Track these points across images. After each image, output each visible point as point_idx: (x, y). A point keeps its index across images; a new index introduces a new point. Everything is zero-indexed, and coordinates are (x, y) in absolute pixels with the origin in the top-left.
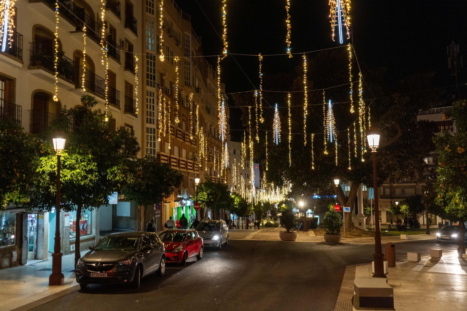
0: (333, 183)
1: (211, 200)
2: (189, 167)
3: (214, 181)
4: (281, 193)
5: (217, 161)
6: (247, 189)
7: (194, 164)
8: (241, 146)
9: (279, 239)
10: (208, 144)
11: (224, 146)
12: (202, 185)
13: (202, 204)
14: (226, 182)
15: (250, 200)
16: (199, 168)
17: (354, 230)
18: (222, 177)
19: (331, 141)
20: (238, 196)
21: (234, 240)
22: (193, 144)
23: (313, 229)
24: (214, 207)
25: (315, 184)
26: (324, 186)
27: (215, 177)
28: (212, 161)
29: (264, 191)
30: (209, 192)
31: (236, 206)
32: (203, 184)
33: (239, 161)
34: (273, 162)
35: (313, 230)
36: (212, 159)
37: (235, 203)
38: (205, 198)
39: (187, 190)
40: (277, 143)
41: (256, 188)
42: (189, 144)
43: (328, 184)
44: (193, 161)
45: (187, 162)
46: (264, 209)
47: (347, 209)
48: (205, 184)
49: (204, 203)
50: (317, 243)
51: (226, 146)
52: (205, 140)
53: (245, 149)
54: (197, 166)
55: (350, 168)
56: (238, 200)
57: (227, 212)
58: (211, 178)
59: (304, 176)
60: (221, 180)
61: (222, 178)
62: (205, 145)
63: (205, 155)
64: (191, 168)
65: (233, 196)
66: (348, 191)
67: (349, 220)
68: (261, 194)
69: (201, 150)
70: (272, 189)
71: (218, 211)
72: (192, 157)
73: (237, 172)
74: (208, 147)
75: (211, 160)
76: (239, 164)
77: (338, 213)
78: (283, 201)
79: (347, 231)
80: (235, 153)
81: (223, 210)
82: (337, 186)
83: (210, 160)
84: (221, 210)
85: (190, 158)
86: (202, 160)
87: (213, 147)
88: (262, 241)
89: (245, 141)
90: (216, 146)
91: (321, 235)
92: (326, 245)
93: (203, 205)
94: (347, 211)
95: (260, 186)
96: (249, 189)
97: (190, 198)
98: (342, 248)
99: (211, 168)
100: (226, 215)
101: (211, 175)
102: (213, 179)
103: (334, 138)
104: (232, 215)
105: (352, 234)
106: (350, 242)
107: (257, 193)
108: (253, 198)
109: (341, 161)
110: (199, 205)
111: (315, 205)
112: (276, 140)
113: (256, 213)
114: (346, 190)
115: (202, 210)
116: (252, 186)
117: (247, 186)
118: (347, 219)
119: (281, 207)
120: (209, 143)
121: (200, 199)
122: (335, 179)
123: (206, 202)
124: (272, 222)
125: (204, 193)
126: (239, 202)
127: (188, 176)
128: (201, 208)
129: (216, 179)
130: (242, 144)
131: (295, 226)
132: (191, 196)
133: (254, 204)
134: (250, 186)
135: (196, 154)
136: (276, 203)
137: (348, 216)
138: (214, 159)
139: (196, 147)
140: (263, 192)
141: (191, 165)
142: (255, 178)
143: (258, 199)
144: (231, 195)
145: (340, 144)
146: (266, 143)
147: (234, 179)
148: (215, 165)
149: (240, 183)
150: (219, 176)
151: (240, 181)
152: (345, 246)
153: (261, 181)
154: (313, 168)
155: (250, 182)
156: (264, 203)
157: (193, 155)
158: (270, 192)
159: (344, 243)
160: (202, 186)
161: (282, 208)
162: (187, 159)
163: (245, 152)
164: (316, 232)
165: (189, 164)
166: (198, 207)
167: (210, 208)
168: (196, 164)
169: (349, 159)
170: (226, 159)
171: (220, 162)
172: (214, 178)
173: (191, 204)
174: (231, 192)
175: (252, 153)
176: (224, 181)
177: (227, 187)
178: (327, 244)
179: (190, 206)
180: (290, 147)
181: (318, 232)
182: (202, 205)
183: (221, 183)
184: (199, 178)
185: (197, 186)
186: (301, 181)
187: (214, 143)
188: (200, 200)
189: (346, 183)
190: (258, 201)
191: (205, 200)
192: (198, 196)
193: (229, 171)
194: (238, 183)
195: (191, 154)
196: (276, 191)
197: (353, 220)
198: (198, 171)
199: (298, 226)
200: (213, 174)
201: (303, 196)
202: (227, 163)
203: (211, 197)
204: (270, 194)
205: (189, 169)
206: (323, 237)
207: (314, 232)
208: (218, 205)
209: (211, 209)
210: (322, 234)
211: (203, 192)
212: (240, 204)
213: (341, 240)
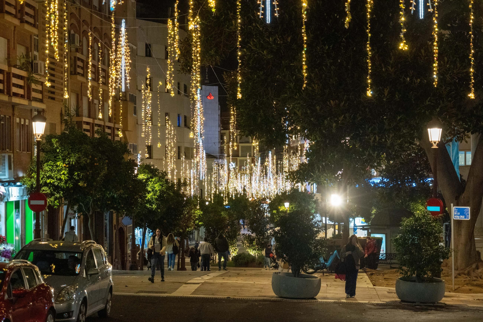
0: (424, 137)
1: (80, 184)
2: (14, 90)
3: (88, 131)
4: (279, 169)
5: (96, 73)
6: (183, 158)
7: (29, 80)
8: (167, 29)
9: (271, 293)
10: (71, 26)
11: (118, 31)
12: (54, 141)
13: (52, 194)
14: (121, 135)
15: (192, 190)
16: (46, 94)
17: (479, 271)
18: (110, 120)
19: (421, 15)
20: (156, 176)
21: (144, 297)
22: (27, 22)
23: (368, 270)
24: (87, 205)
25: (374, 141)
26: (401, 146)
27: (90, 120)
28: (83, 75)
29: (232, 165)
30: (73, 160)
31: (151, 203)
32: (55, 137)
33: (159, 74)
34: (258, 77)
35: (366, 272)
36: (82, 68)
37: (149, 196)
38: (60, 180)
39: (9, 157)
40: (268, 20)
41: (209, 156)
42: (16, 22)
43: (411, 143)
44: (27, 70)
45: (9, 75)
46: (230, 215)
47: (462, 212)
48: (62, 138)
49: (58, 192)
50: (378, 305)
51: (123, 29)
52: (61, 10)
53: (177, 37)
54: (39, 88)
55: (472, 96)
56: (157, 187)
57: (126, 221)
58: (80, 124)
59: (345, 117)
60: (108, 131)
61: (111, 125)
62: (61, 26)
63: (60, 55)
64: (21, 92)
65: (141, 177)
66: (466, 166)
67: (466, 245)
68: (224, 173)
69: (50, 39)
70: (253, 161)
71: (99, 217)
72: (23, 61)
73: (154, 106)
74: (72, 32)
75: (79, 70)
76: (160, 83)
77: (435, 220)
78: (284, 194)
79: (459, 274)
80: (148, 54)
81: (115, 215)
82: (435, 146)
83: (75, 69)
84: (107, 215)
85: (18, 63)
86: (53, 69)
87: (85, 33)
88: (224, 299)
89: (176, 14)
90: (95, 30)
91: (387, 285)
92: (401, 311)
93: (56, 199)
94: (462, 218)
95: (222, 150)
96: (189, 156)
97: (18, 179)
98: (444, 318)
99: (79, 94)
100: (121, 232)
101: (78, 114)
102: (85, 127)
103: (428, 7)
104: (138, 232)
105: (475, 283)
106: (469, 302)
107: (210, 169)
108: (201, 183)
109: (448, 77)
110: (43, 197)
111: (375, 206)
112: (264, 9)
113: (206, 225)
114: (462, 163)
115: (53, 213)
116: (198, 147)
117: (183, 150)
118: (463, 239)
119: (278, 210)
120: (74, 21)
121: (48, 181)
122: (431, 127)
123: (63, 190)
124: (252, 253)
125: (58, 163)
126: (158, 193)
127: (13, 115)
128: (50, 207)
129: (93, 125)
130: (170, 22)
131: (316, 257)
132: (21, 175)
133: (203, 202)
134: (193, 149)
135: (36, 53)
136: (264, 199)
137: (463, 232)
138: (88, 68)
139: (35, 31)
140: (229, 169)
141: (21, 82)
142: (205, 125)
143: (213, 186)
144: (136, 172)
145: (448, 28)
146: (236, 21)
147: (146, 127)
148: (90, 84)
149: (163, 139)
150: (100, 116)
151: (163, 134)
152: (453, 312)
153: (222, 136)
154: (369, 93)
155: (191, 135)
156: (230, 200)
157: (27, 56)
158: (248, 166)
159: (452, 306)
160: (52, 144)
161: (282, 212)
162: (10, 65)
163: (176, 45)
164: (374, 277)
165: (14, 80)
166: (42, 202)
167: (76, 207)
168: (37, 82)
169: (471, 70)
170: (123, 68)
171: (107, 76)
172: (88, 123)
173: (22, 196)
174: (137, 165)
175: (197, 49)
176: (116, 131)
177: (126, 147)
178: (403, 308)
179: (17, 203)
180: (307, 32)
181: (380, 277)
182: (52, 199)
183: (110, 137)
184: (44, 119)
185: (38, 142)
186: (334, 131)
187: (89, 21)
188: (46, 184)
189: (460, 139)
190: (213, 192)
191: (62, 184)
192: (42, 173)
193: (131, 106)
194: (155, 140)
195: (20, 50)
196: (266, 164)
197: (477, 245)
198: (41, 101)
199: (326, 260)
200: (85, 111)
201: (342, 175)
202: (126, 79)
203: (78, 175)
204: (248, 172)
205: (15, 95)
206: (394, 289)
207: (371, 275)
208: (99, 200)
209: (80, 210)
210: (391, 282)
211: (55, 161)
212: (161, 198)
213: (444, 299)
